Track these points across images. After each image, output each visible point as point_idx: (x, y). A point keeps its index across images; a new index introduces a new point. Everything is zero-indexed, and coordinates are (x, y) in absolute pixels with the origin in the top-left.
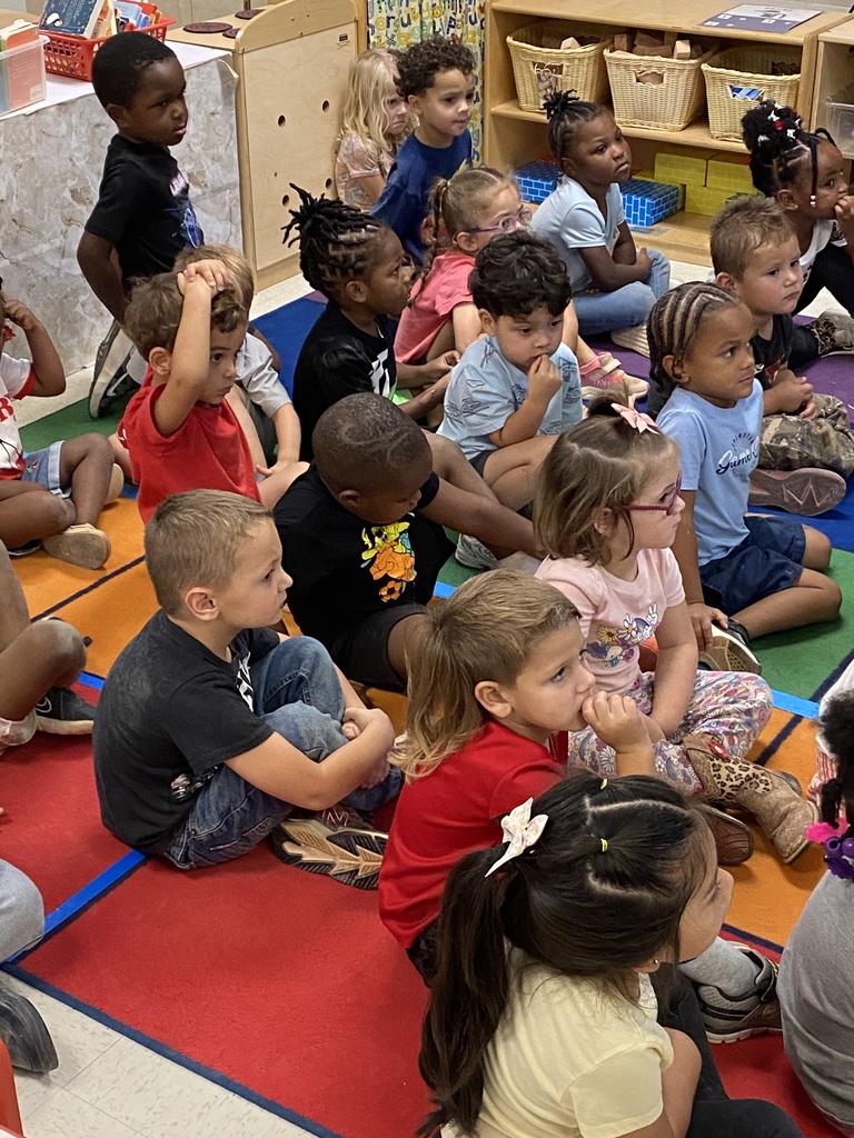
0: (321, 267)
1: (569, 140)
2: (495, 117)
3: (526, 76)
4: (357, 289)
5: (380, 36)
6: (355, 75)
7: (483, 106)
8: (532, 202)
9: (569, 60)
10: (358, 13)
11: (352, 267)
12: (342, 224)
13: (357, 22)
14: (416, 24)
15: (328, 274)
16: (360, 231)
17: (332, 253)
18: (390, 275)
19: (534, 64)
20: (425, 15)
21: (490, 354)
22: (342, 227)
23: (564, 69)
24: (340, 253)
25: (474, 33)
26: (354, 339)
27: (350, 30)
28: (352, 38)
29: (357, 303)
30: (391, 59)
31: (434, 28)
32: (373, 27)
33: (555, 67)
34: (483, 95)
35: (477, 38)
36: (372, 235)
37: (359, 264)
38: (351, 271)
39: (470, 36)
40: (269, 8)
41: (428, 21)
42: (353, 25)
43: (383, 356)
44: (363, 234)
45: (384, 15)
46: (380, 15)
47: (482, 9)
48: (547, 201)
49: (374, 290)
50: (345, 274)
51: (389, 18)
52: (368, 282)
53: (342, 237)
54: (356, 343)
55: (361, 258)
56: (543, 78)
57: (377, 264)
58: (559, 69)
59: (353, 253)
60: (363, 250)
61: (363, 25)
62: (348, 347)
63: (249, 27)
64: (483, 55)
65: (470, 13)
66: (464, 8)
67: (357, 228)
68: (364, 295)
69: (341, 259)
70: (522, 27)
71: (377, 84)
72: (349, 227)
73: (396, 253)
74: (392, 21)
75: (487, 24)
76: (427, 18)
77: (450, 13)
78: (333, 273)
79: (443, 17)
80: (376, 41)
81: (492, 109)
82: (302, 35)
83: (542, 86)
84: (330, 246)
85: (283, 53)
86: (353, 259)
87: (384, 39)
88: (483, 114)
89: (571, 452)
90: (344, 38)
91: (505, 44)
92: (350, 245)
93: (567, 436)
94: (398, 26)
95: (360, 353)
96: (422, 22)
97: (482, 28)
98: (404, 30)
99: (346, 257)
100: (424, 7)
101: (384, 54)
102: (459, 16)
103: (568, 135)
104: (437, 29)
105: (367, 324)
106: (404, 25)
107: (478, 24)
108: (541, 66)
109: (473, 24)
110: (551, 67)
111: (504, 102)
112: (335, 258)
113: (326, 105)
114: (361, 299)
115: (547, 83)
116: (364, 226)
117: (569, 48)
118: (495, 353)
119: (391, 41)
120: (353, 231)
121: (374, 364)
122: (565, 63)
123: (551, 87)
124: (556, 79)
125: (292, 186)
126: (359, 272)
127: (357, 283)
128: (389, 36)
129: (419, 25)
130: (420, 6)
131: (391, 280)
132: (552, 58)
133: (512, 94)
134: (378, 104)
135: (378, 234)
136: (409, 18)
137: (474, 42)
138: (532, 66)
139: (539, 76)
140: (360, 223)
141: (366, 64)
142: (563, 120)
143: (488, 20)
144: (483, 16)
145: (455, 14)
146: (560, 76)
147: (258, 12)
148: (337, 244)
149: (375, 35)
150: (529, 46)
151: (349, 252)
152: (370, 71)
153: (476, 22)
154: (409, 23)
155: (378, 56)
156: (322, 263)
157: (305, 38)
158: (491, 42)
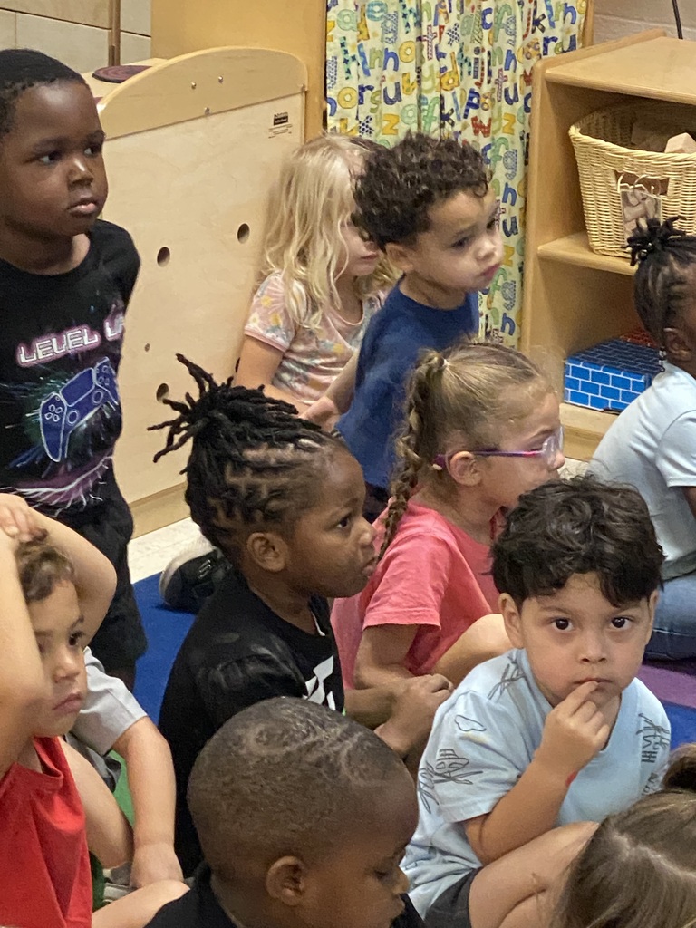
0: (212, 502)
1: (678, 297)
2: (546, 261)
3: (603, 194)
4: (269, 546)
5: (346, 117)
6: (290, 179)
7: (523, 240)
8: (607, 410)
9: (679, 171)
10: (309, 78)
11: (262, 508)
12: (256, 431)
13: (306, 92)
14: (410, 99)
15: (221, 514)
16: (283, 448)
17: (231, 479)
18: (331, 528)
19: (617, 175)
20: (426, 85)
21: (512, 680)
22: (255, 437)
23: (671, 187)
24: (242, 481)
25: (512, 119)
26: (273, 637)
27: (294, 106)
28: (296, 120)
29: (268, 571)
30: (356, 153)
31: (442, 107)
32: (333, 102)
33: (654, 182)
34: (524, 224)
35: (518, 127)
36: (306, 456)
37: (274, 504)
38: (258, 515)
39: (505, 122)
40: (157, 64)
41: (432, 96)
42: (298, 100)
43: (324, 669)
44: (288, 453)
45: (354, 83)
46: (347, 83)
47: (527, 78)
48: (632, 408)
49: (299, 552)
50: (248, 518)
51: (362, 89)
52: (289, 535)
53: (251, 454)
54: (279, 644)
55: (278, 493)
56: (632, 200)
57: (306, 507)
58: (662, 186)
59: (265, 484)
60: (282, 480)
61: (316, 98)
62: (265, 651)
63: (115, 98)
64: (526, 155)
65: (507, 84)
66: (495, 75)
67: (283, 441)
68: (281, 559)
69: (243, 490)
70: (599, 109)
71: (330, 193)
72: (267, 439)
73: (348, 492)
74: (367, 94)
75: (537, 103)
76: (429, 91)
77: (470, 83)
78: (229, 515)
79: (457, 90)
80: (338, 125)
81: (540, 248)
82: (208, 113)
83: (630, 213)
84: (229, 468)
85: (172, 142)
86: (265, 494)
87: (353, 124)
88: (523, 254)
89: (616, 850)
90: (281, 120)
91: (567, 142)
92: (261, 469)
93: (613, 822)
94: (378, 103)
95: (285, 662)
96: (420, 98)
97: (527, 109)
98: (388, 110)
99: (253, 489)
100: (426, 73)
101: (346, 144)
102: (486, 89)
103: (676, 288)
104: (447, 111)
105: (296, 611)
106: (389, 101)
107: (520, 104)
108: (629, 179)
109: (510, 102)
110: (648, 183)
111: (561, 237)
112: (234, 489)
113: (243, 231)
114: (274, 563)
115: (639, 209)
116: (292, 440)
117: (681, 151)
118: (522, 681)
119: (365, 127)
120: (272, 446)
121: (310, 684)
122: (673, 177)
123: (645, 215)
124: (657, 204)
125: (181, 358)
126: (272, 517)
127: (269, 536)
128: (362, 118)
129: (414, 101)
130: (419, 70)
131: (332, 539)
132: (648, 168)
133: (576, 223)
134: (331, 227)
135: (316, 456)
136: (398, 89)
137: (512, 132)
138: (612, 178)
139: (625, 196)
140: (288, 433)
141: (313, 160)
142: (666, 263)
143: (538, 97)
144: (528, 90)
145: (479, 85)
146: (662, 197)
147: (134, 71)
148: (241, 465)
149: (337, 116)
150: (609, 145)
151: (259, 481)
152: (319, 175)
153: (516, 99)
154: (398, 97)
155: (333, 147)
156: (214, 496)
157: (213, 119)
158: (541, 135)
